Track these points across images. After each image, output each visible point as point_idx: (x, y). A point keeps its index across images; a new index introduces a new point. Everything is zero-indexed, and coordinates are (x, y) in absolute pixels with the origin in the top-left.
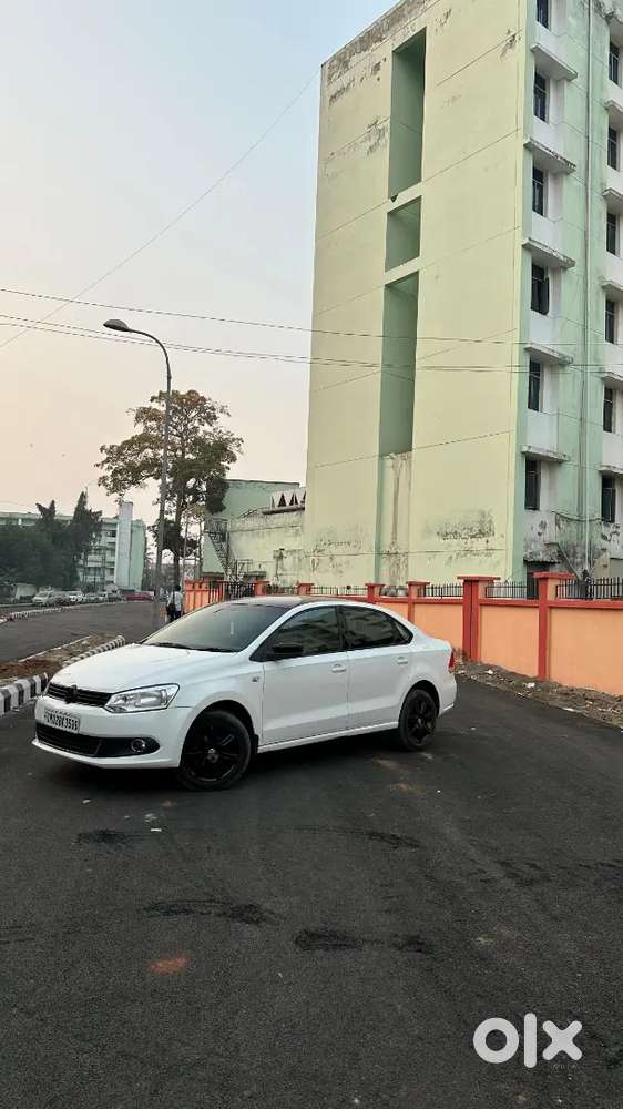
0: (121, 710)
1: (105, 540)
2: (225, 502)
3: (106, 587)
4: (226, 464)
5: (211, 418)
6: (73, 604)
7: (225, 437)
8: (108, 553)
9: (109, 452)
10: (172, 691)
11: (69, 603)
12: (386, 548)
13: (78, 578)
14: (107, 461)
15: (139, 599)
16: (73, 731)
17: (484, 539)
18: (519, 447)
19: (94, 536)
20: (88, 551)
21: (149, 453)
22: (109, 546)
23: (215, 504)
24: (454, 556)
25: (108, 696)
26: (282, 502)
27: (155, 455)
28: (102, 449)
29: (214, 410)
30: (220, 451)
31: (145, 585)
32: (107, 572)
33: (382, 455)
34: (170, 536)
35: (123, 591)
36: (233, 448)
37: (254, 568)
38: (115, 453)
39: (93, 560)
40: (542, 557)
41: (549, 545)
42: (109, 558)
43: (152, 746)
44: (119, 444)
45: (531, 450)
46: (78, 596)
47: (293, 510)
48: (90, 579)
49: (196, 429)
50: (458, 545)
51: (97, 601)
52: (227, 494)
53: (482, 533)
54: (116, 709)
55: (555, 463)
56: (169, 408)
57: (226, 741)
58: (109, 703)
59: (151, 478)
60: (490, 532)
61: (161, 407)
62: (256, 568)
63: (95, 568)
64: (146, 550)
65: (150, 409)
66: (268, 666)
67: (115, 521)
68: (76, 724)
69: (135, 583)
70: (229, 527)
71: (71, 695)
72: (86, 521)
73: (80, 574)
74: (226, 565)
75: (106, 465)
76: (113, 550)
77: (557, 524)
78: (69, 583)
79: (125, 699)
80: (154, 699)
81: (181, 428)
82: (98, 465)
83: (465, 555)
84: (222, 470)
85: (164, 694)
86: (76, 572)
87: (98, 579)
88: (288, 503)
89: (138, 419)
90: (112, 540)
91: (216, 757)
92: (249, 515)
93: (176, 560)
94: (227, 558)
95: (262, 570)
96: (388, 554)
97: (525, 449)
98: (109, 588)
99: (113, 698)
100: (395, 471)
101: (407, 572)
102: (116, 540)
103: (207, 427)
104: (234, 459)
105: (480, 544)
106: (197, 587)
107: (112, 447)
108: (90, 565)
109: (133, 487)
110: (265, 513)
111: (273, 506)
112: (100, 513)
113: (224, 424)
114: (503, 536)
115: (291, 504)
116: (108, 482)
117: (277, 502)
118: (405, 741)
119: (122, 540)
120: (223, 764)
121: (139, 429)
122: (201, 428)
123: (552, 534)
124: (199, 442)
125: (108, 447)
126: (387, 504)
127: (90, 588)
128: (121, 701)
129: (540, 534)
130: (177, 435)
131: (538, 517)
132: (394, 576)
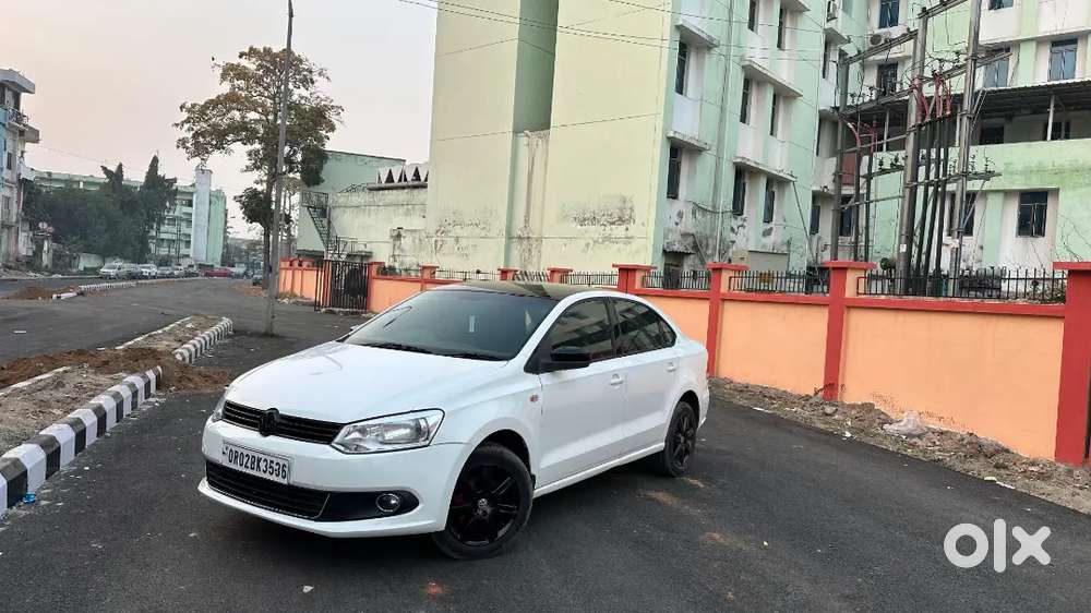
0: (358, 450)
1: (180, 210)
2: (323, 175)
3: (181, 261)
4: (324, 132)
5: (307, 82)
6: (146, 278)
7: (323, 103)
8: (184, 224)
9: (189, 111)
10: (434, 418)
11: (141, 277)
12: (517, 232)
13: (150, 250)
14: (187, 121)
15: (219, 275)
16: (280, 480)
17: (624, 227)
18: (665, 130)
19: (168, 204)
20: (161, 221)
21: (236, 115)
22: (184, 217)
23: (312, 177)
24: (591, 243)
25: (337, 427)
26: (390, 179)
27: (243, 117)
28: (182, 107)
29: (311, 72)
30: (317, 119)
31: (227, 260)
32: (183, 245)
33: (516, 132)
34: (257, 207)
35: (201, 266)
36: (332, 116)
37: (360, 248)
38: (198, 113)
39: (168, 231)
40: (677, 247)
41: (685, 235)
42: (184, 229)
43: (408, 502)
44: (203, 103)
45: (677, 136)
46: (150, 269)
47: (403, 188)
48: (163, 251)
49: (290, 93)
50: (596, 231)
51: (171, 276)
52: (325, 166)
53: (621, 220)
54: (353, 448)
55: (695, 151)
56: (260, 67)
57: (502, 488)
58: (338, 439)
59: (238, 143)
60: (631, 219)
61: (250, 65)
62: (362, 248)
63: (168, 240)
64: (226, 222)
65: (238, 65)
66: (545, 378)
67: (191, 190)
68: (284, 469)
69: (215, 258)
70: (330, 202)
71: (269, 422)
72: (159, 189)
73: (152, 246)
74: (326, 243)
75: (186, 126)
76: (189, 222)
77: (694, 213)
78: (141, 256)
79: (363, 431)
80: (408, 431)
81: (273, 90)
82: (177, 125)
83: (603, 242)
84: (320, 140)
85: (423, 423)
86: (147, 244)
87: (173, 252)
88: (396, 180)
89: (224, 76)
90: (186, 209)
91: (489, 510)
92: (353, 189)
93: (267, 235)
94: (328, 234)
95: (368, 250)
96: (520, 238)
97: (671, 134)
98: (185, 263)
99: (343, 431)
100: (530, 150)
101: (540, 257)
102: (192, 210)
103: (303, 92)
104: (332, 128)
105: (619, 231)
106: (296, 264)
107: (193, 106)
108: (163, 236)
109: (216, 154)
110: (370, 190)
111: (380, 182)
112: (175, 180)
113: (322, 91)
114: (643, 224)
115: (400, 180)
116: (189, 145)
117: (384, 178)
118: (669, 465)
119: (199, 211)
120: (498, 519)
121: (225, 88)
122: (296, 91)
123: (688, 224)
124: (294, 107)
125: (189, 105)
126: (520, 185)
127: (164, 262)
128: (356, 435)
129: (677, 224)
130: (267, 97)
131: (678, 205)
132: (526, 261)
